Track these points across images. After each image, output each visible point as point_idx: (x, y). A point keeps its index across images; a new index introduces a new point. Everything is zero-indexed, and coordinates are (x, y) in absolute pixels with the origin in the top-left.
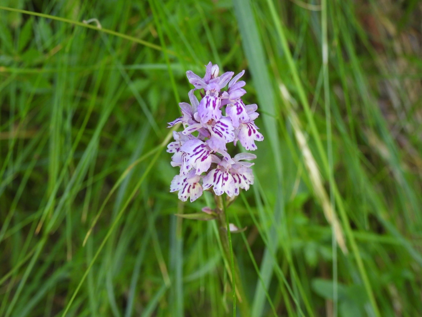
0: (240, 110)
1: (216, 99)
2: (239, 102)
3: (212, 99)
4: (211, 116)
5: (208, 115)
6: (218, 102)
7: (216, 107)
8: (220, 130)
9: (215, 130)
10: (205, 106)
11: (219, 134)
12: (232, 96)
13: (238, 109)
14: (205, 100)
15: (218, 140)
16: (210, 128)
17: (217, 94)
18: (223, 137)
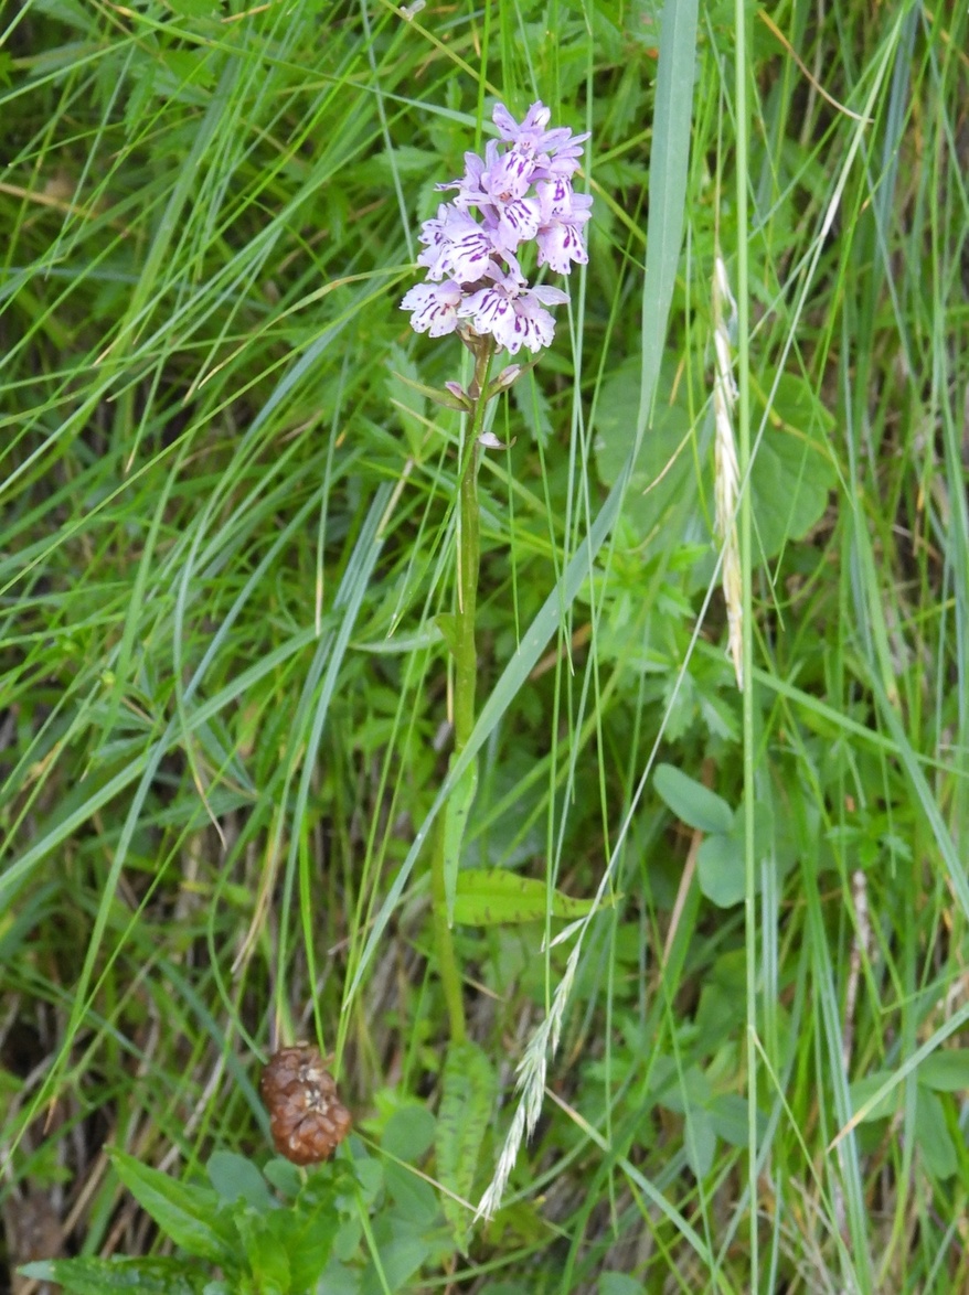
0: (560, 195)
1: (527, 161)
2: (564, 180)
3: (521, 159)
4: (508, 184)
5: (504, 182)
6: (528, 167)
7: (523, 174)
8: (517, 215)
9: (508, 213)
10: (505, 167)
11: (512, 221)
12: (555, 166)
13: (557, 191)
14: (508, 157)
15: (507, 231)
16: (501, 207)
17: (531, 155)
18: (518, 228)
